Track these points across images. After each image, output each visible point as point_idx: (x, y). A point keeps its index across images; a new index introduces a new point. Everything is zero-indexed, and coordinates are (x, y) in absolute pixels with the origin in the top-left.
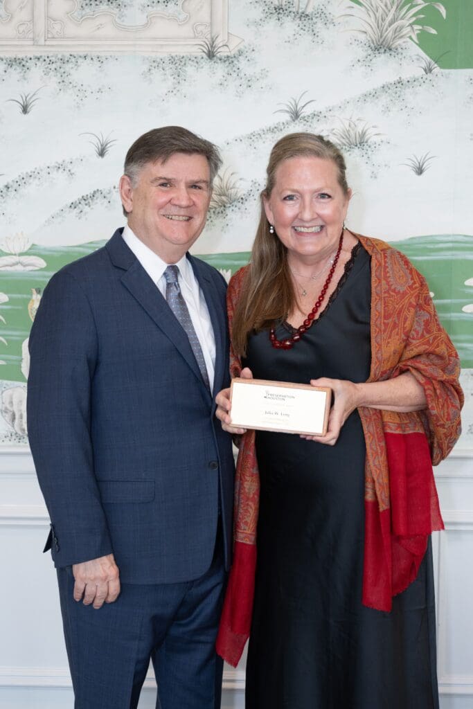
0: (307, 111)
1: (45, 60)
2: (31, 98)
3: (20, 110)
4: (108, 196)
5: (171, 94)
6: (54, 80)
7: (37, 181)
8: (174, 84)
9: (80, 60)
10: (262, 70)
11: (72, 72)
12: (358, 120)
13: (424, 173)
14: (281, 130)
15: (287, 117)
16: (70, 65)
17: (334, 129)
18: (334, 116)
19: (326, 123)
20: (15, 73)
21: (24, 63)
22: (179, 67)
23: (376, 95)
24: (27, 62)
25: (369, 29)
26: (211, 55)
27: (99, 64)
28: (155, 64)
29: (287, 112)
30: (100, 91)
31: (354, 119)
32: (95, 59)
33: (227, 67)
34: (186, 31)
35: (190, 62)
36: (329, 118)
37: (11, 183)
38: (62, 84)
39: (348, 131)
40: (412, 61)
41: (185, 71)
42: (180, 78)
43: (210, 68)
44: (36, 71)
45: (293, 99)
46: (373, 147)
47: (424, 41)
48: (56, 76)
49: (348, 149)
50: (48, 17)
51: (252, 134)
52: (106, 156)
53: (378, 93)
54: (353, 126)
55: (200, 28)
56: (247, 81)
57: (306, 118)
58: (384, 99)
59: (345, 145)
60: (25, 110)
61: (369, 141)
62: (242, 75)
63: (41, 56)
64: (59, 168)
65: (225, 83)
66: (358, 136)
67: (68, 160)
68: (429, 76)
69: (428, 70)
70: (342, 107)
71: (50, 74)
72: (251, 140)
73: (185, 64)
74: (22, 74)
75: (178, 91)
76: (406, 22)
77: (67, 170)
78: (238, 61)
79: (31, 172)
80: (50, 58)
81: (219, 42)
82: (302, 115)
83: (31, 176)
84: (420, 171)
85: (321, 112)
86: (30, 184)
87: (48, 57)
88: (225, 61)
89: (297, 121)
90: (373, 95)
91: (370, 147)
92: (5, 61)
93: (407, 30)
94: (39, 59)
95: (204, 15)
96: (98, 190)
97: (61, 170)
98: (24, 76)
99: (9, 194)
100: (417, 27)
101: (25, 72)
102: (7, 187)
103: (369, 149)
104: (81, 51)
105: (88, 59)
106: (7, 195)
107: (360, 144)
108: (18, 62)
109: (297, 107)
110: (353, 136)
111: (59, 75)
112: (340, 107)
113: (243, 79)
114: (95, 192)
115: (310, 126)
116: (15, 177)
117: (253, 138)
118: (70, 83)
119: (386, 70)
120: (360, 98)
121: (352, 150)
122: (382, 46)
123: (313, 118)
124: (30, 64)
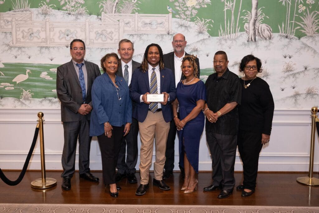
6: (138, 39)
8: (161, 39)
9: (144, 35)
11: (142, 37)
13: (209, 56)
17: (191, 48)
20: (131, 37)
22: (162, 36)
25: (198, 29)
26: (168, 34)
28: (158, 36)
30: (147, 41)
32: (146, 34)
34: (164, 29)
35: (165, 35)
40: (206, 35)
42: (163, 38)
44: (135, 37)
47: (208, 31)
49: (194, 52)
50: (138, 27)
54: (195, 47)
55: (167, 29)
58: (201, 42)
61: (198, 50)
64: (139, 55)
68: (210, 38)
69: (209, 37)
70: (193, 44)
71: (138, 37)
76: (205, 28)
80: (138, 34)
81: (170, 32)
84: (208, 56)
85: (189, 45)
86: (134, 58)
88: (171, 35)
90: (199, 41)
92: (129, 35)
93: (205, 29)
95: (167, 26)
100: (207, 29)
103: (198, 52)
104: (144, 33)
108: (132, 35)
110: (195, 49)
111: (140, 37)
118: (142, 39)
119: (201, 37)
120: (196, 42)
122: (201, 32)
124: (134, 35)
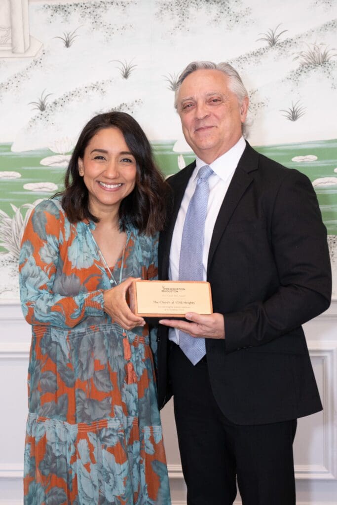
0: (281, 39)
1: (82, 6)
2: (71, 35)
3: (64, 45)
4: (131, 108)
5: (177, 28)
6: (88, 22)
7: (77, 98)
8: (180, 21)
9: (108, 5)
10: (246, 9)
11: (102, 14)
12: (321, 44)
14: (262, 54)
15: (266, 44)
16: (101, 9)
17: (302, 52)
18: (303, 42)
19: (297, 47)
20: (59, 16)
21: (66, 9)
22: (183, 8)
23: (334, 25)
24: (68, 8)
27: (122, 8)
28: (165, 7)
29: (266, 40)
30: (124, 28)
31: (318, 43)
32: (120, 4)
33: (220, 7)
35: (192, 4)
36: (299, 43)
37: (58, 100)
38: (95, 24)
39: (313, 53)
41: (188, 11)
42: (184, 17)
43: (207, 8)
44: (75, 15)
45: (271, 30)
46: (332, 65)
48: (90, 18)
49: (313, 67)
51: (240, 57)
52: (130, 77)
53: (335, 24)
54: (317, 48)
56: (235, 17)
57: (281, 44)
59: (311, 64)
60: (67, 44)
61: (329, 61)
62: (231, 12)
63: (79, 4)
64: (94, 88)
65: (219, 19)
66: (321, 57)
67: (100, 81)
70: (309, 35)
71: (86, 17)
72: (239, 62)
73: (188, 6)
74: (64, 18)
75: (183, 26)
77: (100, 89)
78: (228, 2)
79: (73, 91)
80: (86, 5)
82: (277, 42)
83: (73, 94)
85: (292, 40)
86: (72, 100)
87: (84, 4)
88: (218, 3)
89: (274, 47)
90: (332, 25)
91: (330, 65)
92: (51, 8)
94: (77, 5)
96: (123, 104)
97: (95, 89)
98: (66, 18)
99: (57, 108)
101: (67, 16)
102: (55, 103)
103: (329, 66)
105: (115, 5)
106: (55, 109)
107: (323, 62)
108: (61, 8)
109: (273, 36)
110: (318, 57)
111: (92, 17)
112: (307, 35)
113: (232, 16)
114: (121, 105)
115: (284, 50)
116: (61, 95)
117: (241, 61)
118: (101, 23)
120: (322, 28)
121: (316, 67)
123: (286, 44)
124: (70, 9)
